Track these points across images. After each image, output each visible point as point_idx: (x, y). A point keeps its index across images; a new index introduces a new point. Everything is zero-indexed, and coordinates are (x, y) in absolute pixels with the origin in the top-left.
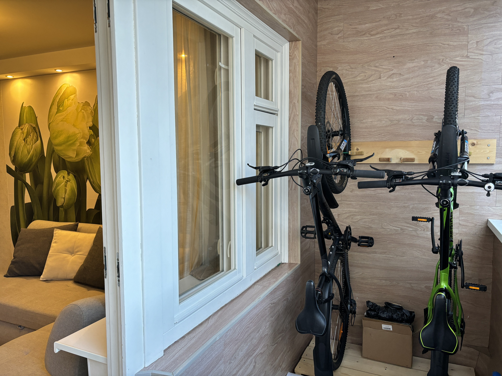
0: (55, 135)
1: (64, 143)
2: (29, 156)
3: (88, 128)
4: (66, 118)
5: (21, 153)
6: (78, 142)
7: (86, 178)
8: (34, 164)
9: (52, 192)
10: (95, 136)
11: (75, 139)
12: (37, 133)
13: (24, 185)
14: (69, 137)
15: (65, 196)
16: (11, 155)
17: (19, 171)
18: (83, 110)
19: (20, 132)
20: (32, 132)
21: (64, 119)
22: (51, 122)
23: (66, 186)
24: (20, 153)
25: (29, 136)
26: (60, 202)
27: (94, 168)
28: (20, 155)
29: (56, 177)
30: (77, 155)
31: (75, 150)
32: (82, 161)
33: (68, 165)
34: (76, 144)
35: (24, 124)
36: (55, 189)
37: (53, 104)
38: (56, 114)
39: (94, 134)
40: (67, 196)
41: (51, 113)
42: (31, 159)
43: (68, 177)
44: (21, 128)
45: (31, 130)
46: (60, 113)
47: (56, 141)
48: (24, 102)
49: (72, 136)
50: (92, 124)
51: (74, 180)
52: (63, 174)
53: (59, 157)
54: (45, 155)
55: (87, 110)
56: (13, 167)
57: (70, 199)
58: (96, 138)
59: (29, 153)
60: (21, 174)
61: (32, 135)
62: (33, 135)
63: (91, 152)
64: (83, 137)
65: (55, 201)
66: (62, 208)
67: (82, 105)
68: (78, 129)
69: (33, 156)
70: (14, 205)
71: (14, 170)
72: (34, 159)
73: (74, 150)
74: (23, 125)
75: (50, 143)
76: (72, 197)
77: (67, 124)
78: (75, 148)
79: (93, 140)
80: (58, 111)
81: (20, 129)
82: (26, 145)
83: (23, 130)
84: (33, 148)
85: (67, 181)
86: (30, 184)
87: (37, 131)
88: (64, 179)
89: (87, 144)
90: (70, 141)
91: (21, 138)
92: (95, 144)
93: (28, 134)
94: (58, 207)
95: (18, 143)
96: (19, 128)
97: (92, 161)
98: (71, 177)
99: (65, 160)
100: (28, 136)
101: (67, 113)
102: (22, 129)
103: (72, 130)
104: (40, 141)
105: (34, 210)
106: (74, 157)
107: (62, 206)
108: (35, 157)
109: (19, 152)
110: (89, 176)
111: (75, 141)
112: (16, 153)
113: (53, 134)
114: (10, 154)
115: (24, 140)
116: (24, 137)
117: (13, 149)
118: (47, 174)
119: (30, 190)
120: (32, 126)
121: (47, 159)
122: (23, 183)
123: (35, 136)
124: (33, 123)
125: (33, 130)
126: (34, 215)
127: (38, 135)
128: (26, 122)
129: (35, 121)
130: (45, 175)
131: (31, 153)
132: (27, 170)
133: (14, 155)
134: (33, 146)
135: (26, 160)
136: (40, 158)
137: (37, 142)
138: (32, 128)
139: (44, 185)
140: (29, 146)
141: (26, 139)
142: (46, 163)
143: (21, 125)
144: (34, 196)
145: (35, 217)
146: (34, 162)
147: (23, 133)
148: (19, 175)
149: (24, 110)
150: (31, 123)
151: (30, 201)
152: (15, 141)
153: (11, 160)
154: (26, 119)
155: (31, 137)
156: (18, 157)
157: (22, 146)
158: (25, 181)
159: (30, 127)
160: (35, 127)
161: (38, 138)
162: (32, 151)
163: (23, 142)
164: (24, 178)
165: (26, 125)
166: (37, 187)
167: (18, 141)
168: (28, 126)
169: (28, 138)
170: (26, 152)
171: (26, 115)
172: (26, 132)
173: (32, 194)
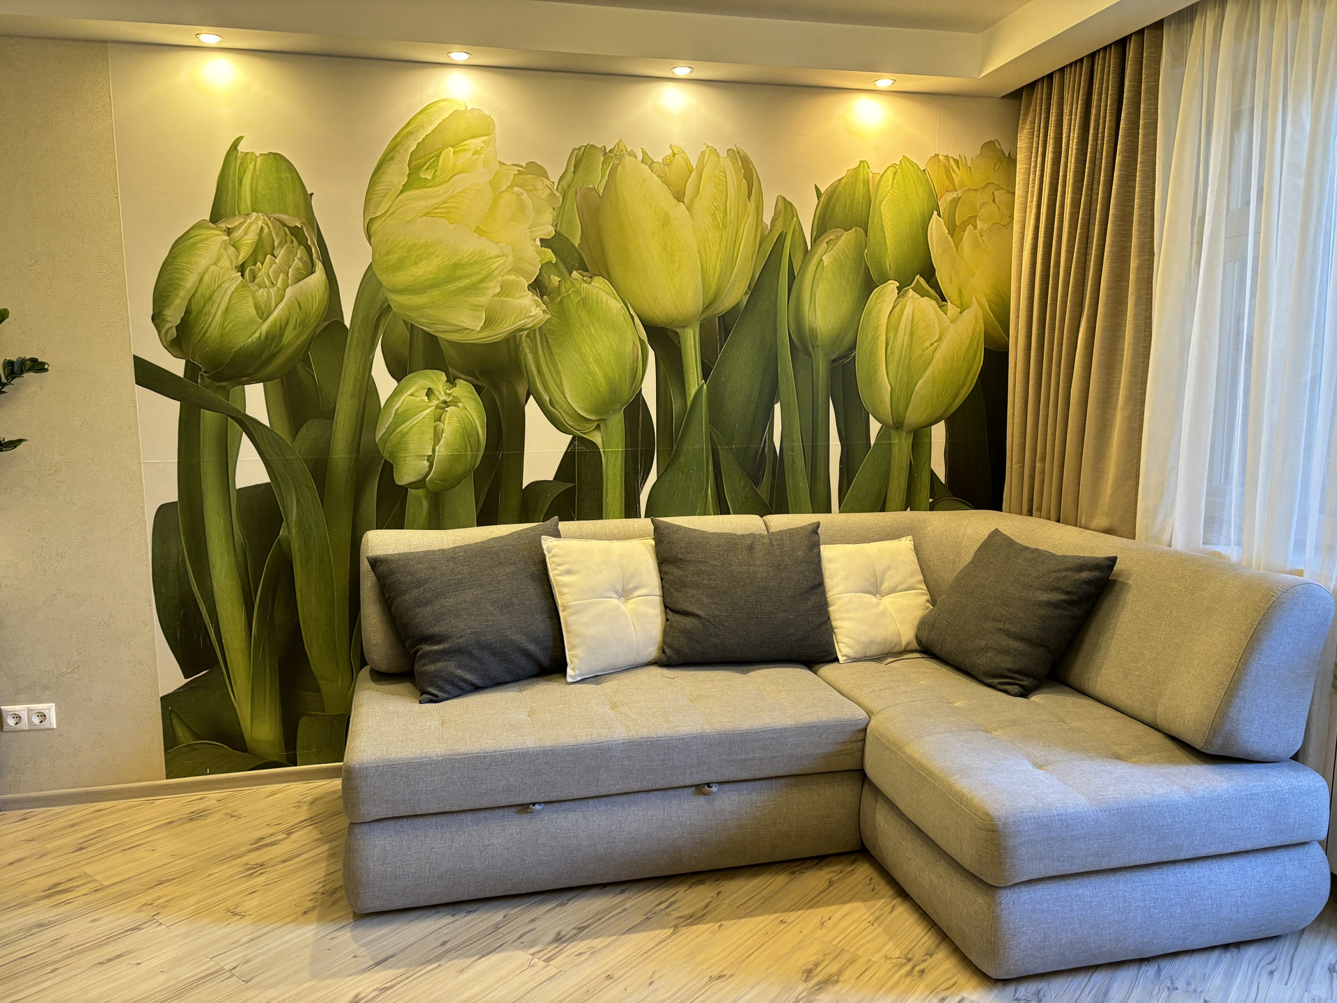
0: (393, 258)
1: (433, 286)
2: (265, 327)
3: (538, 243)
4: (445, 208)
5: (219, 313)
6: (495, 281)
7: (522, 392)
8: (290, 350)
9: (377, 440)
10: (562, 266)
11: (484, 273)
12: (308, 249)
13: (234, 426)
14: (456, 266)
15: (434, 451)
16: (165, 321)
17: (207, 380)
18: (518, 186)
19: (221, 240)
20: (281, 245)
21: (436, 208)
22: (378, 214)
23: (439, 419)
24: (217, 316)
25: (269, 256)
26: (408, 473)
27: (555, 364)
28: (214, 324)
29: (396, 394)
30: (488, 323)
31: (482, 306)
32: (512, 342)
33: (449, 353)
34: (487, 288)
35: (243, 212)
36: (390, 430)
37: (392, 158)
38: (402, 192)
39: (559, 262)
40: (442, 451)
41: (380, 187)
42: (273, 338)
43: (448, 392)
44: (223, 225)
45: (277, 234)
46: (420, 188)
47: (387, 279)
48: (241, 138)
49: (471, 264)
50: (551, 232)
51: (474, 400)
52: (429, 383)
53: (412, 328)
54: (347, 323)
55: (535, 189)
56: (176, 366)
57: (454, 458)
58: (566, 274)
59: (263, 314)
60: (219, 386)
61: (281, 253)
62: (291, 254)
63: (547, 313)
64: (516, 270)
65: (388, 469)
66: (420, 490)
67: (517, 172)
68: (497, 243)
69: (287, 323)
70: (173, 496)
71: (180, 373)
72: (289, 335)
73: (477, 308)
74: (234, 215)
75: (369, 281)
76: (466, 451)
77: (452, 226)
78: (484, 300)
79: (555, 280)
80: (413, 180)
81: (218, 228)
82: (253, 287)
83: (236, 235)
84: (286, 299)
85: (445, 402)
86: (265, 422)
87: (312, 240)
88: (432, 396)
89: (529, 290)
90: (461, 278)
91: (225, 263)
92: (563, 289)
93: (260, 250)
94: (404, 490)
95: (206, 277)
96: (212, 225)
97: (549, 340)
98: (463, 390)
99: (436, 337)
100: (260, 257)
101: (449, 193)
102: (229, 232)
103: (471, 245)
104: (324, 276)
105: (284, 507)
106: (478, 329)
107: (420, 484)
108: (294, 329)
109: (212, 312)
110: (535, 385)
111: (481, 281)
112: (192, 316)
113: (388, 253)
114: (157, 318)
115: (242, 269)
116: (240, 258)
117: (178, 301)
118: (352, 382)
119: (264, 442)
120: (285, 225)
121: (356, 335)
122: (229, 419)
123: (301, 259)
124: (288, 214)
125: (288, 239)
126: (284, 523)
127: (314, 256)
128: (250, 208)
129: (302, 207)
130: (341, 387)
131: (275, 314)
132: (255, 372)
133: (180, 321)
134: (289, 291)
135: (250, 339)
136: (319, 333)
137: (305, 279)
138: (286, 229)
139: (337, 422)
140: (269, 291)
141: (252, 267)
142: (350, 348)
143: (225, 216)
144: (287, 460)
145: (286, 530)
146: (289, 344)
147: (232, 246)
148: (210, 393)
149: (241, 164)
150: (280, 213)
151: (263, 477)
152: (191, 273)
153: (163, 339)
154: (252, 196)
155: (277, 260)
156: (205, 328)
157: (228, 288)
158: (238, 411)
159: (274, 227)
160: (300, 226)
161: (313, 265)
162: (282, 310)
163: (236, 277)
164: (234, 403)
165: (251, 218)
166: (303, 430)
167: (205, 272)
168: (260, 223)
169: (262, 264)
170: (248, 309)
171: (254, 184)
172: (253, 243)
173: (276, 453)
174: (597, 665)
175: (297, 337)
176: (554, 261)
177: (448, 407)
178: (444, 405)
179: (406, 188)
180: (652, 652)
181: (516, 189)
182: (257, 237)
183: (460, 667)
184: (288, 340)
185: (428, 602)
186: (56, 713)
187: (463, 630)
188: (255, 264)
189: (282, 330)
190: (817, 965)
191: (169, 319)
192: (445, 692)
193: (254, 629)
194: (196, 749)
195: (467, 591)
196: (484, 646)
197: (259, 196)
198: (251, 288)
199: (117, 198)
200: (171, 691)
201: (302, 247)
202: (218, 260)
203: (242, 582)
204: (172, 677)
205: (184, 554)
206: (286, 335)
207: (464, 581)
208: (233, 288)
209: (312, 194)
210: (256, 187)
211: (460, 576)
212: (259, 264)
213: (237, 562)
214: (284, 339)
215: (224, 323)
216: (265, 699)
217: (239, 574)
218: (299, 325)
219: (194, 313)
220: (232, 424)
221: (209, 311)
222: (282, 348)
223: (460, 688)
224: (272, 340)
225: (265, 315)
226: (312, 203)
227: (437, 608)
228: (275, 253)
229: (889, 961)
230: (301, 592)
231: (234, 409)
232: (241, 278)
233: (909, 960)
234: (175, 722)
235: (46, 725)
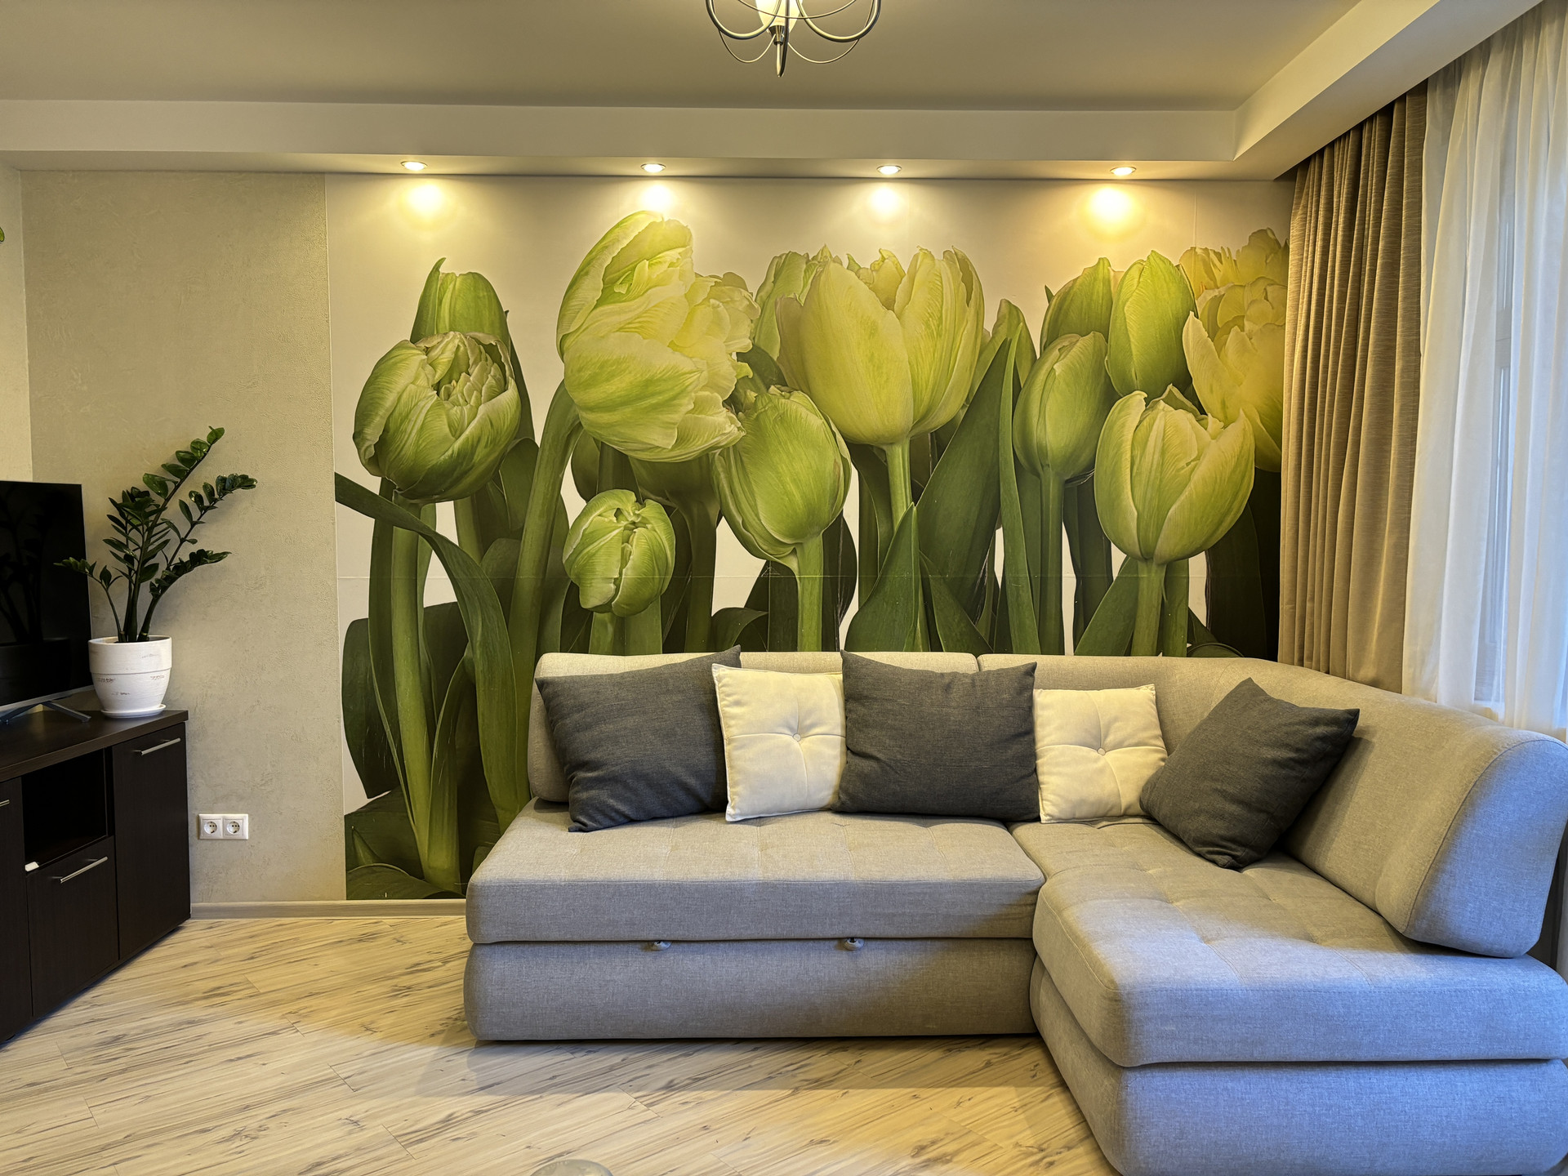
0: (586, 374)
1: (625, 402)
2: (457, 445)
3: (734, 357)
4: (639, 322)
5: (415, 431)
6: (687, 398)
7: (713, 512)
8: (481, 469)
9: (564, 562)
10: (758, 381)
11: (677, 390)
12: (502, 367)
13: (424, 544)
14: (649, 383)
15: (621, 574)
16: (364, 439)
17: (401, 497)
18: (714, 299)
19: (419, 359)
21: (629, 323)
22: (571, 331)
23: (627, 540)
24: (413, 434)
25: (464, 374)
26: (595, 594)
27: (749, 484)
28: (409, 443)
29: (584, 514)
30: (681, 440)
31: (674, 424)
32: (704, 461)
33: (640, 472)
34: (681, 405)
35: (442, 331)
36: (578, 552)
37: (587, 274)
38: (595, 307)
39: (757, 378)
40: (629, 573)
41: (574, 303)
42: (465, 455)
43: (637, 512)
44: (422, 345)
45: (473, 353)
46: (614, 302)
47: (579, 397)
48: (443, 259)
49: (664, 380)
50: (748, 345)
51: (664, 521)
52: (617, 502)
53: (602, 446)
54: (538, 441)
55: (732, 301)
56: (373, 484)
57: (642, 582)
58: (763, 388)
59: (456, 431)
60: (412, 504)
61: (475, 371)
62: (485, 372)
63: (742, 431)
64: (711, 385)
65: (574, 591)
66: (606, 614)
67: (713, 284)
68: (691, 358)
69: (479, 441)
70: (364, 614)
71: (377, 492)
72: (480, 452)
73: (669, 425)
74: (433, 335)
75: (562, 400)
76: (654, 575)
77: (646, 341)
78: (676, 417)
79: (752, 395)
80: (607, 296)
81: (418, 348)
82: (447, 405)
83: (434, 354)
84: (478, 416)
85: (634, 523)
86: (454, 540)
87: (505, 358)
88: (620, 517)
89: (724, 406)
90: (653, 395)
91: (422, 382)
92: (760, 405)
93: (456, 368)
94: (589, 613)
95: (405, 396)
96: (412, 345)
97: (743, 458)
98: (653, 511)
99: (626, 456)
100: (455, 376)
101: (643, 307)
102: (427, 351)
103: (665, 361)
104: (516, 393)
105: (470, 629)
106: (670, 448)
107: (605, 607)
108: (486, 447)
109: (409, 431)
110: (728, 506)
111: (674, 398)
112: (390, 434)
113: (580, 370)
114: (358, 437)
115: (437, 387)
116: (437, 377)
117: (378, 419)
118: (541, 501)
119: (452, 560)
120: (480, 343)
121: (547, 453)
122: (420, 536)
123: (494, 377)
124: (483, 333)
125: (483, 356)
126: (469, 644)
127: (508, 373)
128: (448, 328)
129: (497, 325)
130: (530, 507)
131: (467, 432)
132: (446, 489)
133: (378, 439)
134: (482, 409)
135: (443, 457)
136: (510, 452)
137: (498, 397)
138: (481, 347)
139: (524, 542)
140: (462, 409)
141: (447, 385)
142: (539, 467)
143: (424, 336)
144: (474, 579)
145: (471, 651)
146: (480, 462)
147: (430, 365)
148: (403, 510)
149: (441, 284)
150: (476, 331)
151: (450, 597)
152: (391, 392)
153: (362, 459)
154: (450, 316)
155: (471, 378)
156: (401, 445)
157: (424, 406)
158: (429, 529)
159: (469, 345)
160: (494, 344)
161: (506, 382)
162: (475, 427)
163: (431, 396)
164: (424, 520)
165: (449, 337)
166: (491, 550)
167: (404, 391)
168: (457, 342)
169: (457, 382)
170: (442, 427)
171: (453, 305)
172: (449, 361)
173: (464, 573)
174: (761, 805)
175: (488, 455)
176: (751, 376)
177: (637, 528)
178: (633, 527)
179: (600, 303)
180: (826, 796)
181: (712, 301)
182: (453, 356)
183: (612, 796)
184: (479, 458)
185: (588, 727)
186: (249, 824)
187: (619, 758)
188: (450, 383)
189: (474, 448)
190: (933, 1143)
191: (369, 437)
192: (595, 821)
193: (435, 749)
194: (375, 872)
195: (629, 718)
196: (640, 776)
197: (457, 315)
198: (446, 405)
199: (327, 321)
200: (354, 810)
201: (495, 364)
202: (416, 378)
203: (425, 702)
204: (356, 797)
205: (372, 674)
206: (477, 453)
207: (627, 708)
208: (429, 406)
209: (507, 312)
210: (455, 307)
211: (623, 702)
212: (454, 382)
213: (421, 681)
214: (475, 457)
215: (418, 441)
216: (443, 825)
217: (423, 695)
218: (491, 443)
219: (392, 431)
220: (423, 542)
221: (406, 429)
222: (473, 466)
223: (612, 819)
224: (464, 458)
225: (458, 433)
226: (507, 320)
227: (596, 733)
228: (470, 371)
229: (1018, 1149)
230: (483, 715)
231: (425, 526)
232: (436, 396)
233: (1042, 1150)
234: (358, 842)
235: (239, 835)
